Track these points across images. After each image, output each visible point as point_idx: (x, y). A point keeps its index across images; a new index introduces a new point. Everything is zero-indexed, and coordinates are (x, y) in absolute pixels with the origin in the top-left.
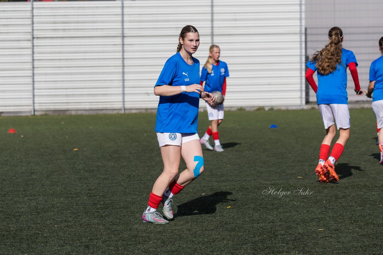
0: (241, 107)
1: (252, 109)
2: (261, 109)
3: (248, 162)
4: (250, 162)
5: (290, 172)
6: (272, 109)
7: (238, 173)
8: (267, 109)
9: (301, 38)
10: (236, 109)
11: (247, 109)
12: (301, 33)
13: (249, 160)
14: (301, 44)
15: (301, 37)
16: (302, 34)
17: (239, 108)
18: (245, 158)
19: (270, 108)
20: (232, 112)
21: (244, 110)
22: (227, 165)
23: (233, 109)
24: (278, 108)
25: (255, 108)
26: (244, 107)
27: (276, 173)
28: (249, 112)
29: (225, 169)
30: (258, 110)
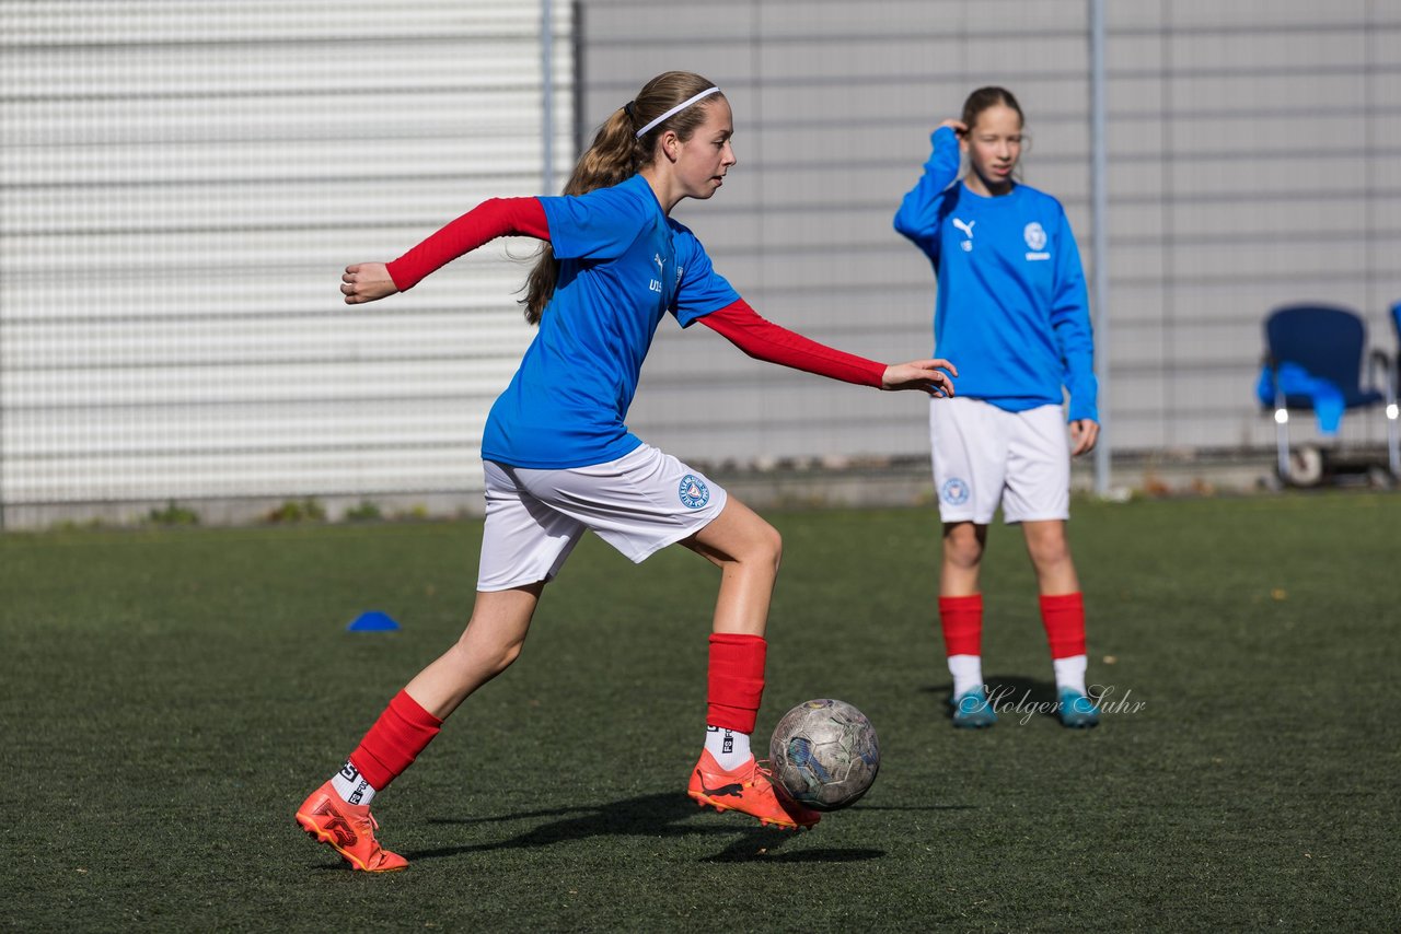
0: (172, 501)
1: (241, 516)
2: (296, 513)
3: (206, 847)
4: (217, 847)
5: (467, 910)
6: (365, 514)
7: (140, 918)
8: (334, 511)
9: (547, 69)
10: (145, 510)
11: (214, 516)
12: (546, 37)
13: (211, 837)
14: (547, 105)
15: (546, 57)
16: (556, 37)
17: (163, 507)
18: (188, 820)
19: (355, 504)
20: (118, 530)
21: (194, 519)
22: (71, 865)
23: (124, 516)
24: (408, 505)
25: (264, 510)
26: (186, 500)
27: (381, 915)
28: (223, 530)
29: (62, 893)
30: (276, 517)
